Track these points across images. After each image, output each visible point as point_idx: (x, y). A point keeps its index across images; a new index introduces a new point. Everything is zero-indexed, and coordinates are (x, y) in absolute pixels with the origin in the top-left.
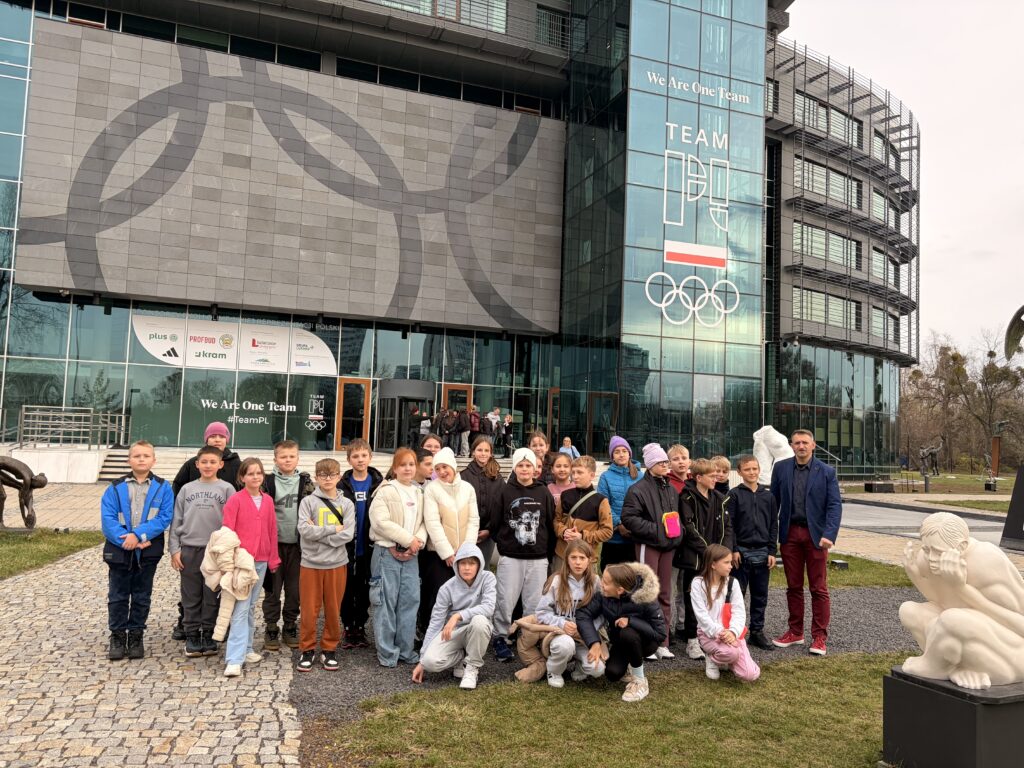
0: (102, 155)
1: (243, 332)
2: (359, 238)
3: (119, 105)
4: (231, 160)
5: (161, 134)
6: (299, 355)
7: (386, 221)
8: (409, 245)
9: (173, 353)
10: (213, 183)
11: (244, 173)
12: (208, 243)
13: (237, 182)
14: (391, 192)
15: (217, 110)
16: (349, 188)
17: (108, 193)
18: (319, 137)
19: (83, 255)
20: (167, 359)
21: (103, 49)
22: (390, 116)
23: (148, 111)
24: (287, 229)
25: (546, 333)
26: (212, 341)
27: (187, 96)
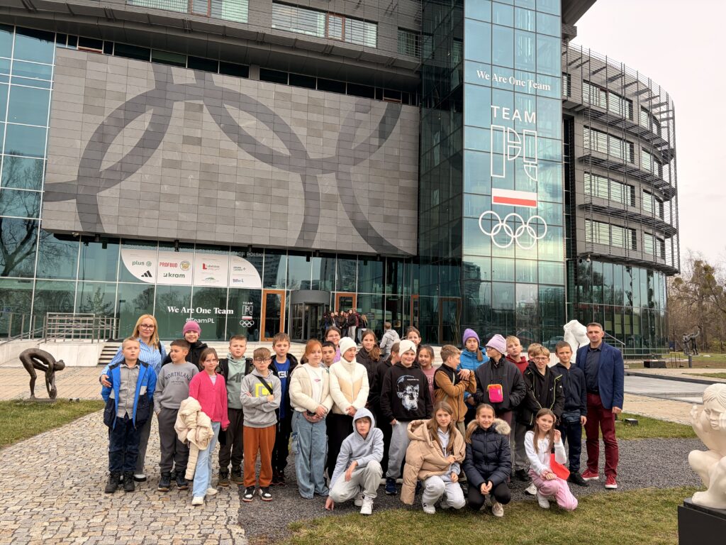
0: (101, 140)
1: (196, 259)
2: (276, 192)
3: (113, 105)
4: (188, 140)
5: (141, 124)
6: (235, 274)
7: (295, 180)
8: (311, 196)
9: (148, 274)
10: (175, 156)
11: (197, 149)
12: (172, 198)
13: (193, 155)
14: (298, 159)
15: (179, 107)
16: (270, 158)
17: (105, 165)
18: (248, 123)
19: (88, 208)
20: (144, 279)
21: (101, 67)
22: (297, 107)
23: (133, 109)
24: (226, 187)
25: (408, 256)
26: (175, 265)
27: (159, 98)
